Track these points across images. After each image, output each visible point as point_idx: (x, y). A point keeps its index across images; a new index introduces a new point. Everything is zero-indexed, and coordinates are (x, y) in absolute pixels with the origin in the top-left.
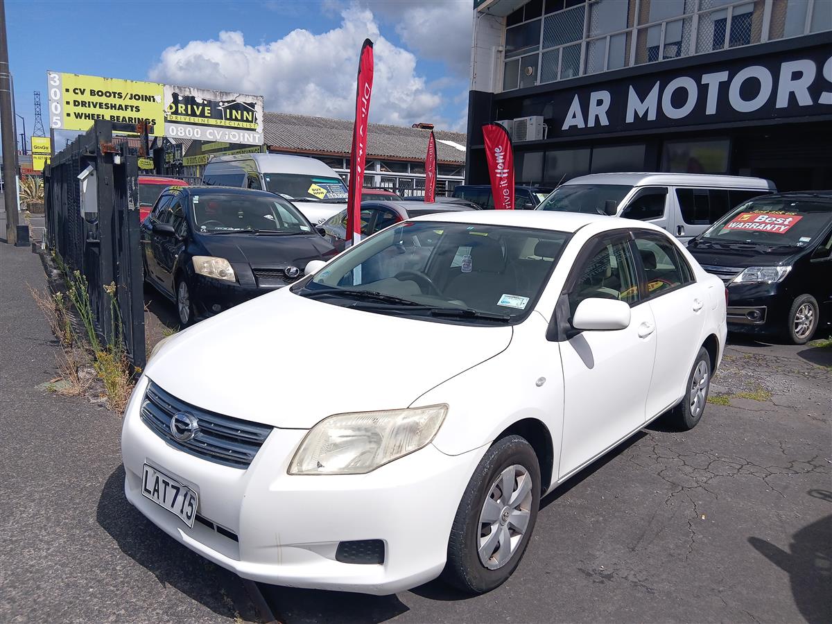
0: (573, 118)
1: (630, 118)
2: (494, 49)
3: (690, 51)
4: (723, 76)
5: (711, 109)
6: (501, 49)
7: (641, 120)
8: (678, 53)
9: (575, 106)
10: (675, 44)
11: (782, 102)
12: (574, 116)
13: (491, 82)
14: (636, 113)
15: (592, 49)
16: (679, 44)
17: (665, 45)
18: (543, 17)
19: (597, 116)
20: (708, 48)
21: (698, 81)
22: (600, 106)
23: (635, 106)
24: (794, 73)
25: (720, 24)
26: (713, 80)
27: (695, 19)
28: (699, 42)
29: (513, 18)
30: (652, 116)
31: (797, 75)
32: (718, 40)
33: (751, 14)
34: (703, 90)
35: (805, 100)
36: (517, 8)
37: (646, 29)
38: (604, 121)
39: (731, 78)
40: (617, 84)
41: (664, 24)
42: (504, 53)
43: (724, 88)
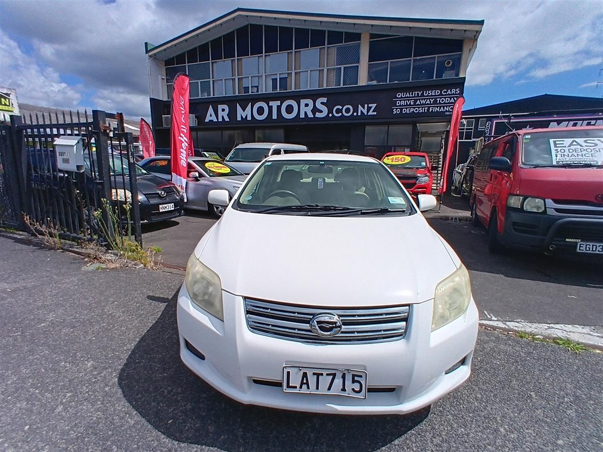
0: (210, 116)
1: (239, 119)
2: (160, 77)
3: (262, 91)
4: (278, 103)
5: (275, 116)
6: (163, 77)
7: (244, 120)
8: (258, 91)
9: (211, 110)
10: (255, 87)
11: (302, 116)
12: (211, 116)
13: (161, 94)
14: (242, 117)
15: (215, 84)
16: (257, 87)
17: (252, 87)
18: (187, 65)
19: (223, 117)
20: (270, 91)
21: (268, 105)
22: (223, 112)
23: (240, 113)
24: (306, 104)
25: (274, 80)
26: (274, 104)
27: (264, 77)
28: (266, 88)
29: (168, 62)
30: (249, 118)
31: (307, 105)
32: (274, 87)
33: (287, 78)
34: (270, 108)
35: (310, 115)
36: (171, 57)
37: (242, 78)
38: (227, 119)
39: (281, 104)
40: (231, 102)
41: (250, 77)
42: (165, 80)
43: (279, 108)
